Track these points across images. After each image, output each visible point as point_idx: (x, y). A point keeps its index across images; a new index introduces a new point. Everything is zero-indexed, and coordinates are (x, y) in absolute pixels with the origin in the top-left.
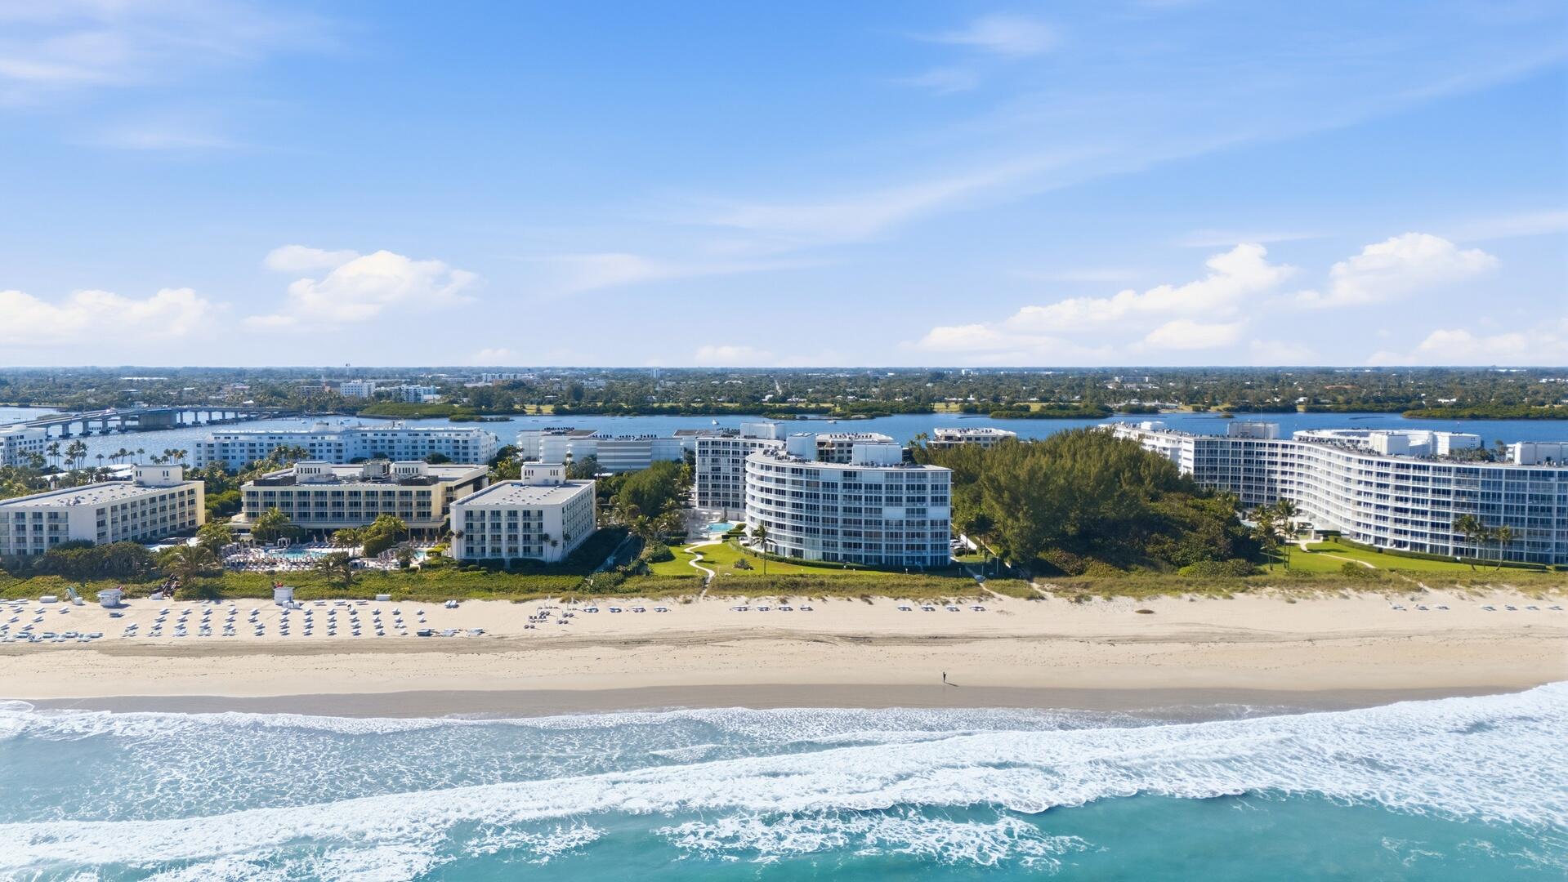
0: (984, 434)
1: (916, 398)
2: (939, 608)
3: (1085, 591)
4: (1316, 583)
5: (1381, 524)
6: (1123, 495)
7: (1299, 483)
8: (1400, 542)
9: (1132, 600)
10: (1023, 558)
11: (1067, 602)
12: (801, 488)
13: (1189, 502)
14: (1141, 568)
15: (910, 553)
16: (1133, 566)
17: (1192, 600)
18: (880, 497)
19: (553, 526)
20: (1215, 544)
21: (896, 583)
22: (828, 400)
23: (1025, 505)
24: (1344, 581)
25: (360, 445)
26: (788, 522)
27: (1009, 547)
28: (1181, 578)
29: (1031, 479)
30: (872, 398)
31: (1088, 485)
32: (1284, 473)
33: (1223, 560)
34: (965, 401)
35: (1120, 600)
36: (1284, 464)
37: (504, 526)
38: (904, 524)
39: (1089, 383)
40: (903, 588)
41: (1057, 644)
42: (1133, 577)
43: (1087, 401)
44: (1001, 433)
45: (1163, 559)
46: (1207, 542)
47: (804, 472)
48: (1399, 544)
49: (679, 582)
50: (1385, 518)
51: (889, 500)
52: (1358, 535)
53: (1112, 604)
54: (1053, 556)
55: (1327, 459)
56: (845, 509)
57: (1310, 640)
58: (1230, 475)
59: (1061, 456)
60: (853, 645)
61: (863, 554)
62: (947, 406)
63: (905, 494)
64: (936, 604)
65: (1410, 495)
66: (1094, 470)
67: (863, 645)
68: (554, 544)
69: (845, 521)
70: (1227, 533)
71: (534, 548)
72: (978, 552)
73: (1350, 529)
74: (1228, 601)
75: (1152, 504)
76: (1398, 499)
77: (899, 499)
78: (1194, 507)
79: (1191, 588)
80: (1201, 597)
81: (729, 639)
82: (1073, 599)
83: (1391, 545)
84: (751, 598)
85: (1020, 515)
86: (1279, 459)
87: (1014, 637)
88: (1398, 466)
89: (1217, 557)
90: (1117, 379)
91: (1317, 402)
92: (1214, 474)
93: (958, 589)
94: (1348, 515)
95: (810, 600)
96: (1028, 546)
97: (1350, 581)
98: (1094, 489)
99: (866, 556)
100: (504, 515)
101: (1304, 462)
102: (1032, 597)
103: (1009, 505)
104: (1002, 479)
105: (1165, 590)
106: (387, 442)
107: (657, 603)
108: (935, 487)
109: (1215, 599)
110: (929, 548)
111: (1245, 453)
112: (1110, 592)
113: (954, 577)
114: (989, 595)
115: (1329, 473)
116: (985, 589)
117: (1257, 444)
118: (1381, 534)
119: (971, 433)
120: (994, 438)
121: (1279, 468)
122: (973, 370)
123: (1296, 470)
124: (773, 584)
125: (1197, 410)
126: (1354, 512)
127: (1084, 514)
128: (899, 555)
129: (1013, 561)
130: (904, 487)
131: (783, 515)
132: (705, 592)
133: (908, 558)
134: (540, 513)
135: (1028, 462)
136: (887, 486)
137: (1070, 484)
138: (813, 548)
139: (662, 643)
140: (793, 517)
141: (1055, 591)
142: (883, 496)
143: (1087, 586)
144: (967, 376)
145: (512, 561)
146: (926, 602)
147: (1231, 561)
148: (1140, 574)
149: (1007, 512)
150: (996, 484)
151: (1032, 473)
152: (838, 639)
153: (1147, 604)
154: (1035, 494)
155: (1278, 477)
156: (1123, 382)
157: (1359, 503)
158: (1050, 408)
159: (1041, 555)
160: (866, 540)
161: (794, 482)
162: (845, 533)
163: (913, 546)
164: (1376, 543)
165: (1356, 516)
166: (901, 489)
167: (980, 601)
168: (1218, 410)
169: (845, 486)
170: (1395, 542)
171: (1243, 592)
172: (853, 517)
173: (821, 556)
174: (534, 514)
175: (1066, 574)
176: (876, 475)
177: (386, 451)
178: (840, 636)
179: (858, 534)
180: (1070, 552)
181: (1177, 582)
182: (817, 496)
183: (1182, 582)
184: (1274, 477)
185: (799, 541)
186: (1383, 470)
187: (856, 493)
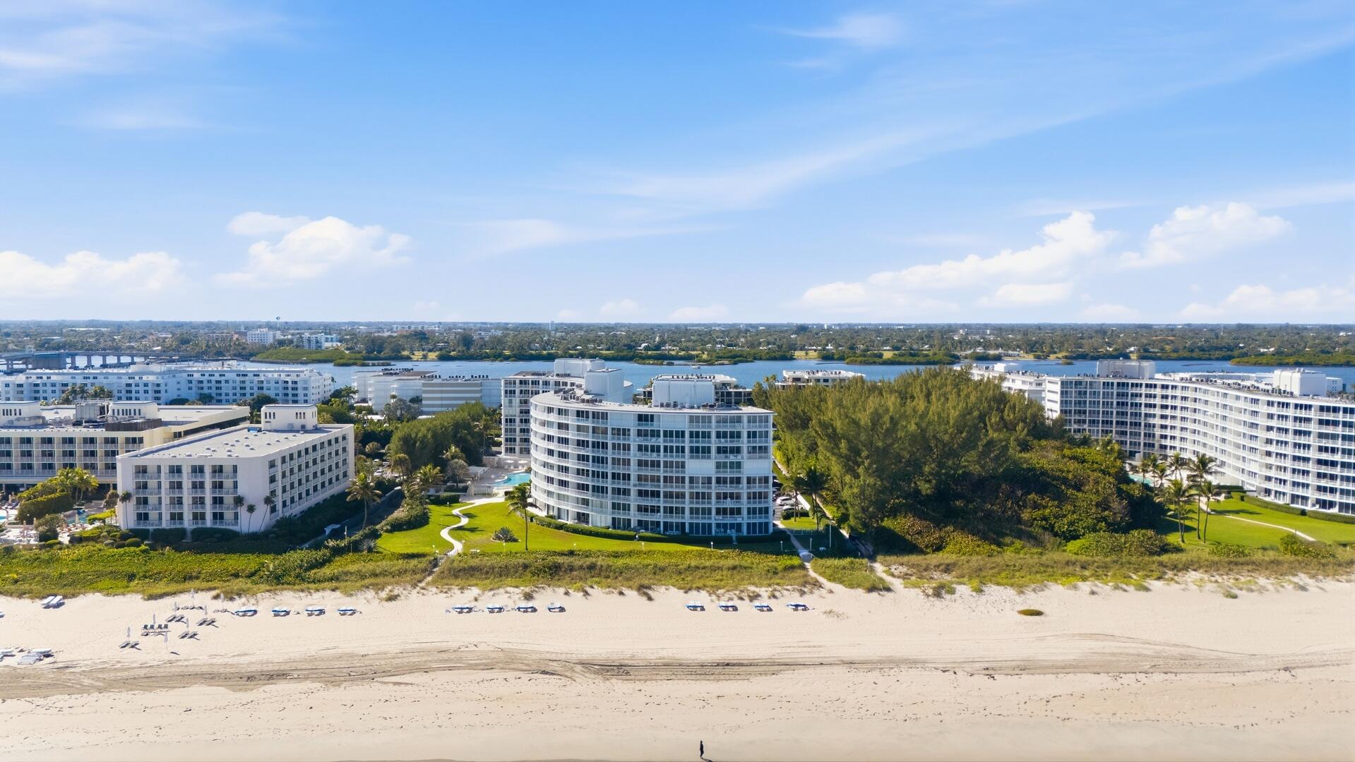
0: (833, 376)
1: (778, 346)
2: (744, 606)
3: (947, 578)
4: (1257, 566)
5: (1300, 479)
6: (990, 443)
7: (1182, 429)
8: (1325, 501)
9: (1010, 592)
10: (865, 525)
11: (922, 596)
12: (587, 436)
13: (1067, 452)
14: (1018, 544)
15: (721, 519)
16: (1008, 540)
17: (1093, 593)
18: (683, 448)
19: (253, 486)
20: (1107, 508)
21: (693, 564)
22: (698, 348)
23: (867, 458)
24: (1291, 563)
25: (184, 385)
26: (571, 478)
27: (847, 509)
28: (1074, 558)
29: (874, 424)
30: (739, 347)
31: (946, 432)
32: (1163, 417)
33: (1126, 530)
34: (824, 349)
35: (992, 590)
36: (1164, 407)
37: (187, 484)
38: (714, 481)
39: (937, 335)
40: (701, 572)
41: (907, 675)
42: (1009, 555)
43: (935, 350)
44: (851, 374)
45: (1044, 528)
46: (1098, 505)
47: (591, 415)
48: (1324, 504)
49: (401, 563)
50: (1305, 473)
51: (695, 451)
52: (1268, 492)
53: (983, 598)
54: (900, 524)
55: (1221, 401)
56: (640, 463)
57: (1286, 669)
58: (1101, 419)
59: (912, 397)
60: (599, 679)
61: (662, 520)
62: (807, 354)
63: (714, 443)
64: (741, 599)
65: (1339, 444)
66: (954, 414)
67: (614, 681)
68: (251, 509)
69: (640, 478)
70: (1120, 492)
71: (228, 515)
72: (810, 514)
73: (1257, 484)
74: (1142, 594)
75: (1023, 455)
76: (1321, 449)
77: (707, 451)
78: (1074, 458)
79: (1087, 573)
80: (1105, 588)
81: (413, 669)
82: (930, 592)
83: (1314, 505)
84: (484, 590)
85: (861, 470)
86: (1158, 401)
87: (844, 663)
88: (1322, 409)
89: (1114, 528)
90: (961, 331)
91: (1146, 351)
92: (1083, 418)
93: (775, 573)
94: (1254, 468)
95: (567, 593)
96: (871, 509)
97: (1300, 563)
98: (953, 437)
99: (665, 523)
100: (186, 470)
101: (1188, 404)
102: (877, 587)
103: (848, 458)
104: (838, 424)
105: (1052, 577)
106: (214, 383)
107: (348, 599)
108: (752, 435)
109: (1125, 591)
110: (745, 512)
111: (1118, 395)
112: (980, 578)
113: (772, 553)
114: (817, 585)
115: (1224, 417)
116: (812, 573)
117: (1132, 384)
118: (1300, 492)
119: (820, 375)
120: (842, 380)
121: (1158, 411)
122: (835, 325)
123: (1178, 413)
124: (526, 567)
125: (1038, 357)
126: (1261, 465)
127: (941, 469)
128: (706, 521)
129: (852, 529)
130: (713, 435)
131: (566, 469)
132: (429, 579)
133: (718, 525)
134: (235, 469)
135: (872, 403)
136: (691, 433)
137: (923, 431)
138: (602, 512)
139: (306, 678)
140: (579, 472)
141: (905, 577)
142: (687, 446)
143: (947, 569)
144: (829, 329)
145: (194, 532)
146: (727, 596)
147: (1135, 533)
148: (1017, 552)
149: (845, 465)
150: (830, 431)
151: (876, 418)
152: (579, 668)
153: (1032, 600)
154: (880, 444)
155: (1157, 421)
156: (967, 334)
157: (1269, 454)
158: (900, 355)
159: (887, 523)
160: (665, 502)
161: (579, 428)
162: (640, 493)
163: (725, 510)
164: (1292, 502)
165: (1264, 469)
166: (709, 437)
167: (802, 593)
168: (1057, 358)
169: (639, 433)
170: (1318, 501)
171: (1159, 578)
172: (649, 472)
173: (609, 522)
174: (228, 470)
175: (921, 552)
176: (676, 419)
177: (213, 392)
178: (581, 663)
179: (655, 494)
180: (925, 519)
181: (1067, 563)
182: (604, 446)
183: (1074, 564)
184: (1152, 421)
185: (585, 502)
186: (1303, 414)
187: (652, 442)
